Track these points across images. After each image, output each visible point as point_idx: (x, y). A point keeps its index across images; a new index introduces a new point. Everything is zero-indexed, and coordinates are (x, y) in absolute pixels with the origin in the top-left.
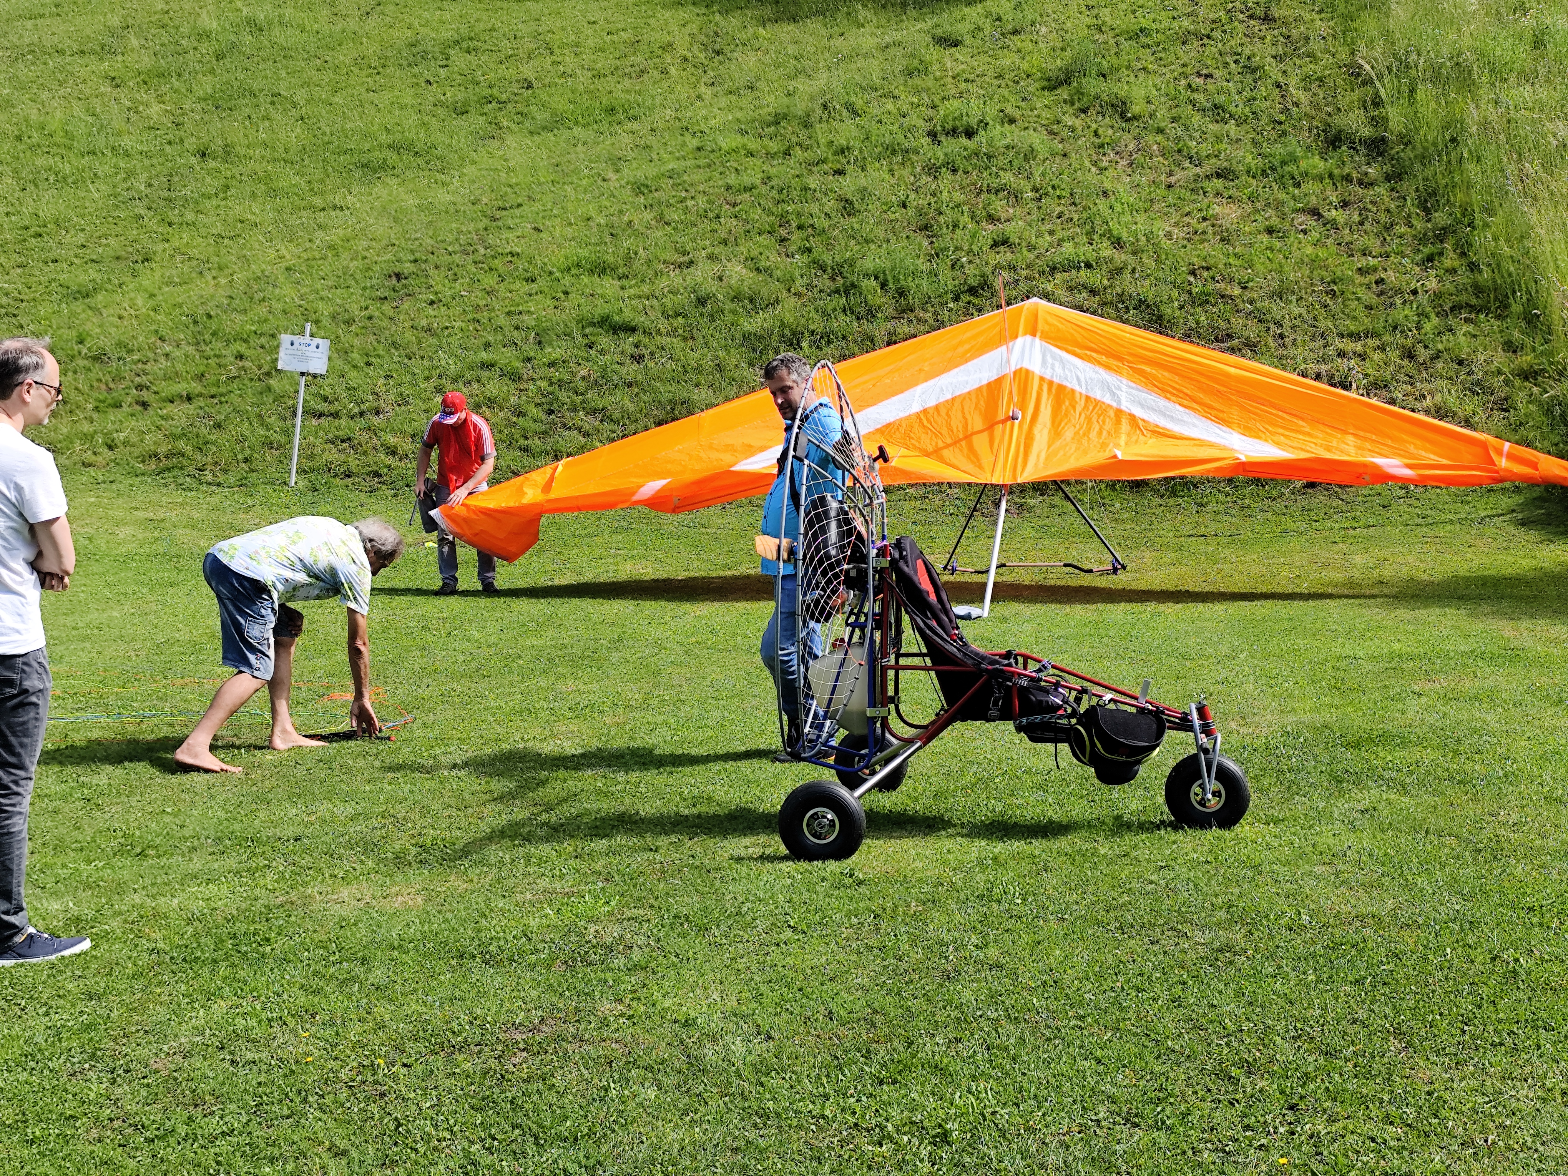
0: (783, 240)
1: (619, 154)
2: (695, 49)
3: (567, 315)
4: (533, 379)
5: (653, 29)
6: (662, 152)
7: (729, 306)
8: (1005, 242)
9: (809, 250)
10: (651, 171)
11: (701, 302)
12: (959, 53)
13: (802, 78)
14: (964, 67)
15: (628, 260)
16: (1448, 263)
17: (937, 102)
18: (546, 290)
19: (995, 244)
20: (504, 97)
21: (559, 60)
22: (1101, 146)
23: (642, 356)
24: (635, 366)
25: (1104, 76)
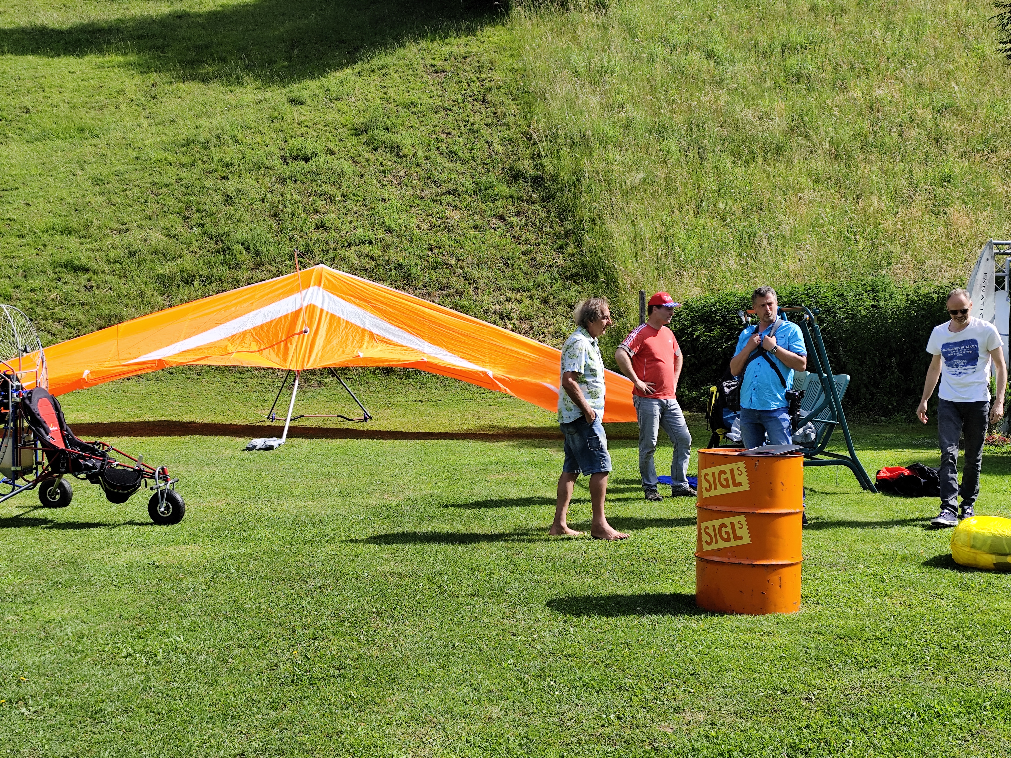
0: (187, 218)
1: (86, 158)
2: (139, 95)
3: (44, 258)
4: (20, 300)
5: (111, 80)
6: (113, 159)
7: (149, 258)
8: (323, 226)
9: (203, 225)
10: (105, 171)
11: (132, 254)
12: (304, 110)
13: (204, 118)
14: (305, 118)
15: (86, 227)
16: (570, 250)
17: (288, 138)
18: (32, 243)
19: (317, 227)
20: (10, 117)
21: (48, 95)
22: (384, 171)
23: (92, 287)
24: (87, 293)
25: (388, 130)
